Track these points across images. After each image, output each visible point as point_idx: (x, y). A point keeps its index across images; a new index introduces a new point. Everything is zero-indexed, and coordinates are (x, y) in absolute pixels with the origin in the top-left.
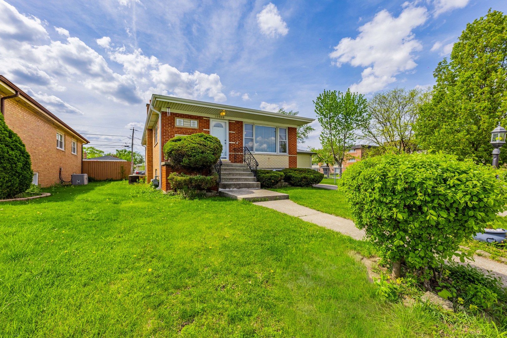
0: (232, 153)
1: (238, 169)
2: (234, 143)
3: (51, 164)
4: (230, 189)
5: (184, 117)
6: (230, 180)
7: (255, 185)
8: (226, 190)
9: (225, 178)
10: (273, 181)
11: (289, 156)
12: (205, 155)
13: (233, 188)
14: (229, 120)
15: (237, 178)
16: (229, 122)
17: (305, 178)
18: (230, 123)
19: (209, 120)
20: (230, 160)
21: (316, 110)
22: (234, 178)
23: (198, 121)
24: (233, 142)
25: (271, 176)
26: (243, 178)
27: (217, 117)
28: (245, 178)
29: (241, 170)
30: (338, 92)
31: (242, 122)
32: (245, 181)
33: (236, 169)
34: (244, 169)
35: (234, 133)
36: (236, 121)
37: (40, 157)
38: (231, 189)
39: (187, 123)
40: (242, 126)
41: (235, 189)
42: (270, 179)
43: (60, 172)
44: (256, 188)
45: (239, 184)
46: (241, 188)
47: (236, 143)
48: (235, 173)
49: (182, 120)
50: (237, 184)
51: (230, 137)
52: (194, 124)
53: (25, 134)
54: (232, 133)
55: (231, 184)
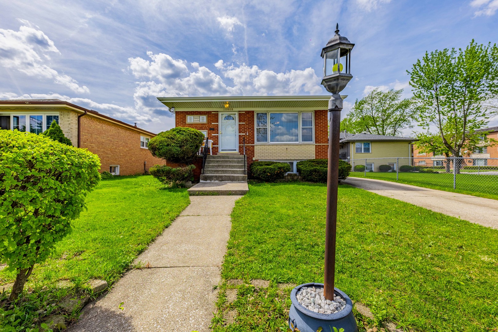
0: (241, 145)
1: (232, 161)
2: (244, 134)
3: (133, 159)
4: (211, 181)
5: (193, 114)
6: (215, 172)
7: (241, 178)
8: (207, 182)
9: (210, 170)
10: (269, 174)
11: (316, 146)
12: (170, 147)
13: (215, 180)
14: (239, 111)
15: (223, 170)
16: (239, 113)
17: (315, 171)
18: (240, 115)
19: (218, 114)
20: (239, 152)
21: (411, 82)
22: (220, 170)
23: (207, 116)
24: (242, 133)
25: (266, 169)
26: (230, 171)
27: (225, 110)
28: (232, 171)
29: (235, 162)
30: (451, 50)
31: (253, 112)
32: (232, 174)
33: (229, 161)
34: (238, 161)
35: (245, 124)
36: (246, 112)
37: (121, 154)
38: (213, 181)
39: (196, 119)
40: (253, 115)
41: (217, 181)
42: (265, 172)
43: (145, 165)
44: (241, 181)
45: (221, 177)
46: (224, 181)
47: (246, 134)
48: (225, 165)
49: (192, 117)
50: (219, 176)
51: (240, 129)
52: (203, 119)
53: (103, 139)
54: (242, 124)
55: (212, 176)
